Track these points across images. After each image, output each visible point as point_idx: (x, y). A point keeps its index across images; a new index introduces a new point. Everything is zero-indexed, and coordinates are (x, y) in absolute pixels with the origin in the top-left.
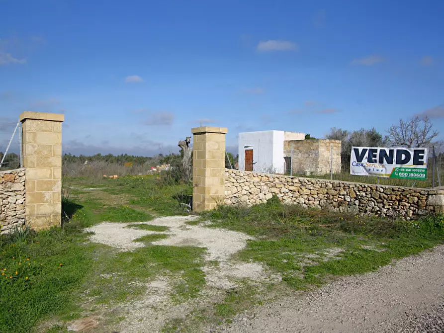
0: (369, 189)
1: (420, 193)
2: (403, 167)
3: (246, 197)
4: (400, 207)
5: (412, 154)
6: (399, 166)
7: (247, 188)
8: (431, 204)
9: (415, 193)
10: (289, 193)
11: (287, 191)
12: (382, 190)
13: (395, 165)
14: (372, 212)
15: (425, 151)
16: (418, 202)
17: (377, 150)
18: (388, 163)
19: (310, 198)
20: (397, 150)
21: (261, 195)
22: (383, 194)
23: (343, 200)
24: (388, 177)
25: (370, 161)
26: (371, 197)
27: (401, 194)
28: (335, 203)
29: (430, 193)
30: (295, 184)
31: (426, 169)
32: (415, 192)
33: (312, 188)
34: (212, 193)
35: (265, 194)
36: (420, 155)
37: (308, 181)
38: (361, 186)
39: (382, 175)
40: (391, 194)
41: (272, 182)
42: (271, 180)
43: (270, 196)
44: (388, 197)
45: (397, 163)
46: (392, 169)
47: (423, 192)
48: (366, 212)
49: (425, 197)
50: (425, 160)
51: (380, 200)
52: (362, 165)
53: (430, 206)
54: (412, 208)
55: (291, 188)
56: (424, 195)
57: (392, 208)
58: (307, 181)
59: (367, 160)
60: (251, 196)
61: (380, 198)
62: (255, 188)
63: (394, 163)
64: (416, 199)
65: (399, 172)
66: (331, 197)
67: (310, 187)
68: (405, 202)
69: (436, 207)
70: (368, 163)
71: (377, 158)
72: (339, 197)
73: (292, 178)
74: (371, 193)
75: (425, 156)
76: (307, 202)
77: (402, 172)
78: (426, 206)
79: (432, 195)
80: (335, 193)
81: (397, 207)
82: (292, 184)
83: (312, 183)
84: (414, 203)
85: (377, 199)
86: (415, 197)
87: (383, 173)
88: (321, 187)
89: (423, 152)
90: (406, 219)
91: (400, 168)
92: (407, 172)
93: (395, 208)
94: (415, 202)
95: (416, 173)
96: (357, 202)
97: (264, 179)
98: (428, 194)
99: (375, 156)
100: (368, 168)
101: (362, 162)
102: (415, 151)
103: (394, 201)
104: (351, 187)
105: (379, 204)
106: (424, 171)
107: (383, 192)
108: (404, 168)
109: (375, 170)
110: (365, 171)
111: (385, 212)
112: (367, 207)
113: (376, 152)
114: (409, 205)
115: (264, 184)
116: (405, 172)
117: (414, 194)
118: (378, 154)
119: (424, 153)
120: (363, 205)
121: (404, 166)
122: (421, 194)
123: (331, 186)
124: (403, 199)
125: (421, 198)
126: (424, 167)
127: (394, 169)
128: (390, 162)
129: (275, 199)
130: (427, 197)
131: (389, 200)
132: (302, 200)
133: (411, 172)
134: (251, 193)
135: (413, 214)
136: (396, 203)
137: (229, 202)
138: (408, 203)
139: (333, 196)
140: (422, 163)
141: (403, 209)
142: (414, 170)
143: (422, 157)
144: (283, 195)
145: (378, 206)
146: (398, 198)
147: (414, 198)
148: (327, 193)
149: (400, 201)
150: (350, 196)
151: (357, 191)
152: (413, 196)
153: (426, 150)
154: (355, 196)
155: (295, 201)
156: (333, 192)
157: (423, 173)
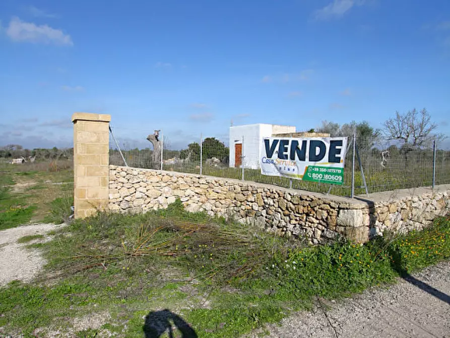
0: (277, 196)
1: (329, 204)
2: (316, 165)
3: (142, 201)
4: (307, 223)
5: (328, 146)
6: (312, 164)
7: (144, 190)
8: (342, 224)
9: (325, 205)
10: (195, 197)
11: (193, 193)
12: (289, 198)
13: (307, 163)
14: (278, 227)
15: (343, 142)
16: (327, 218)
17: (288, 141)
18: (300, 160)
19: (218, 204)
20: (311, 141)
21: (161, 199)
22: (291, 204)
23: (251, 208)
24: (301, 179)
25: (281, 156)
26: (279, 207)
27: (309, 205)
28: (242, 212)
29: (341, 206)
30: (202, 186)
31: (343, 169)
32: (324, 203)
33: (220, 191)
34: (89, 196)
35: (167, 198)
36: (337, 147)
37: (216, 182)
38: (269, 190)
39: (294, 176)
40: (299, 204)
41: (175, 182)
42: (174, 179)
43: (172, 200)
44: (296, 207)
45: (310, 161)
46: (305, 168)
47: (333, 204)
48: (272, 226)
49: (335, 212)
50: (342, 156)
51: (287, 212)
52: (272, 162)
53: (340, 226)
54: (320, 226)
55: (198, 190)
56: (334, 208)
57: (299, 224)
58: (214, 182)
59: (277, 155)
60: (148, 200)
61: (287, 209)
62: (154, 190)
63: (307, 159)
64: (325, 214)
65: (313, 172)
66: (239, 204)
67: (217, 189)
68: (313, 217)
69: (347, 228)
70: (279, 160)
71: (288, 153)
72: (247, 204)
73: (199, 178)
74: (278, 202)
75: (343, 149)
76: (214, 208)
77: (316, 172)
78: (336, 226)
79: (344, 209)
80: (244, 198)
81: (303, 224)
82: (198, 185)
83: (220, 185)
84: (322, 219)
85: (284, 210)
86: (324, 211)
87: (295, 173)
88: (229, 190)
89: (340, 143)
90: (312, 241)
91: (314, 167)
92: (321, 173)
93: (301, 225)
94: (324, 218)
95: (332, 174)
96: (264, 213)
97: (166, 178)
98: (340, 208)
99: (286, 150)
100: (279, 166)
101: (272, 158)
102: (331, 142)
103: (301, 214)
104: (259, 191)
105: (285, 217)
106: (340, 171)
107: (291, 202)
108: (317, 167)
109: (287, 169)
110: (276, 170)
111: (291, 230)
112: (273, 220)
113: (288, 144)
114: (318, 221)
115: (165, 184)
116: (319, 173)
117: (323, 206)
118: (289, 147)
119: (341, 145)
120: (270, 216)
121: (318, 164)
122: (331, 207)
123: (239, 189)
124: (310, 213)
125: (331, 213)
126: (341, 165)
127: (307, 168)
128: (302, 158)
129: (178, 204)
130: (338, 213)
131: (297, 213)
132: (208, 206)
133: (326, 173)
134: (148, 196)
135: (322, 236)
136: (303, 218)
137: (116, 207)
138: (317, 219)
139: (241, 202)
140: (338, 160)
141: (311, 227)
142: (330, 171)
143: (339, 151)
144: (188, 198)
145: (284, 219)
146: (306, 211)
147: (322, 212)
148: (235, 199)
149: (307, 215)
150: (257, 203)
151: (264, 198)
152: (322, 209)
153: (345, 140)
154: (263, 204)
155: (201, 206)
156: (241, 197)
157: (338, 175)
